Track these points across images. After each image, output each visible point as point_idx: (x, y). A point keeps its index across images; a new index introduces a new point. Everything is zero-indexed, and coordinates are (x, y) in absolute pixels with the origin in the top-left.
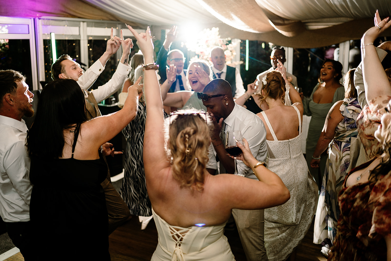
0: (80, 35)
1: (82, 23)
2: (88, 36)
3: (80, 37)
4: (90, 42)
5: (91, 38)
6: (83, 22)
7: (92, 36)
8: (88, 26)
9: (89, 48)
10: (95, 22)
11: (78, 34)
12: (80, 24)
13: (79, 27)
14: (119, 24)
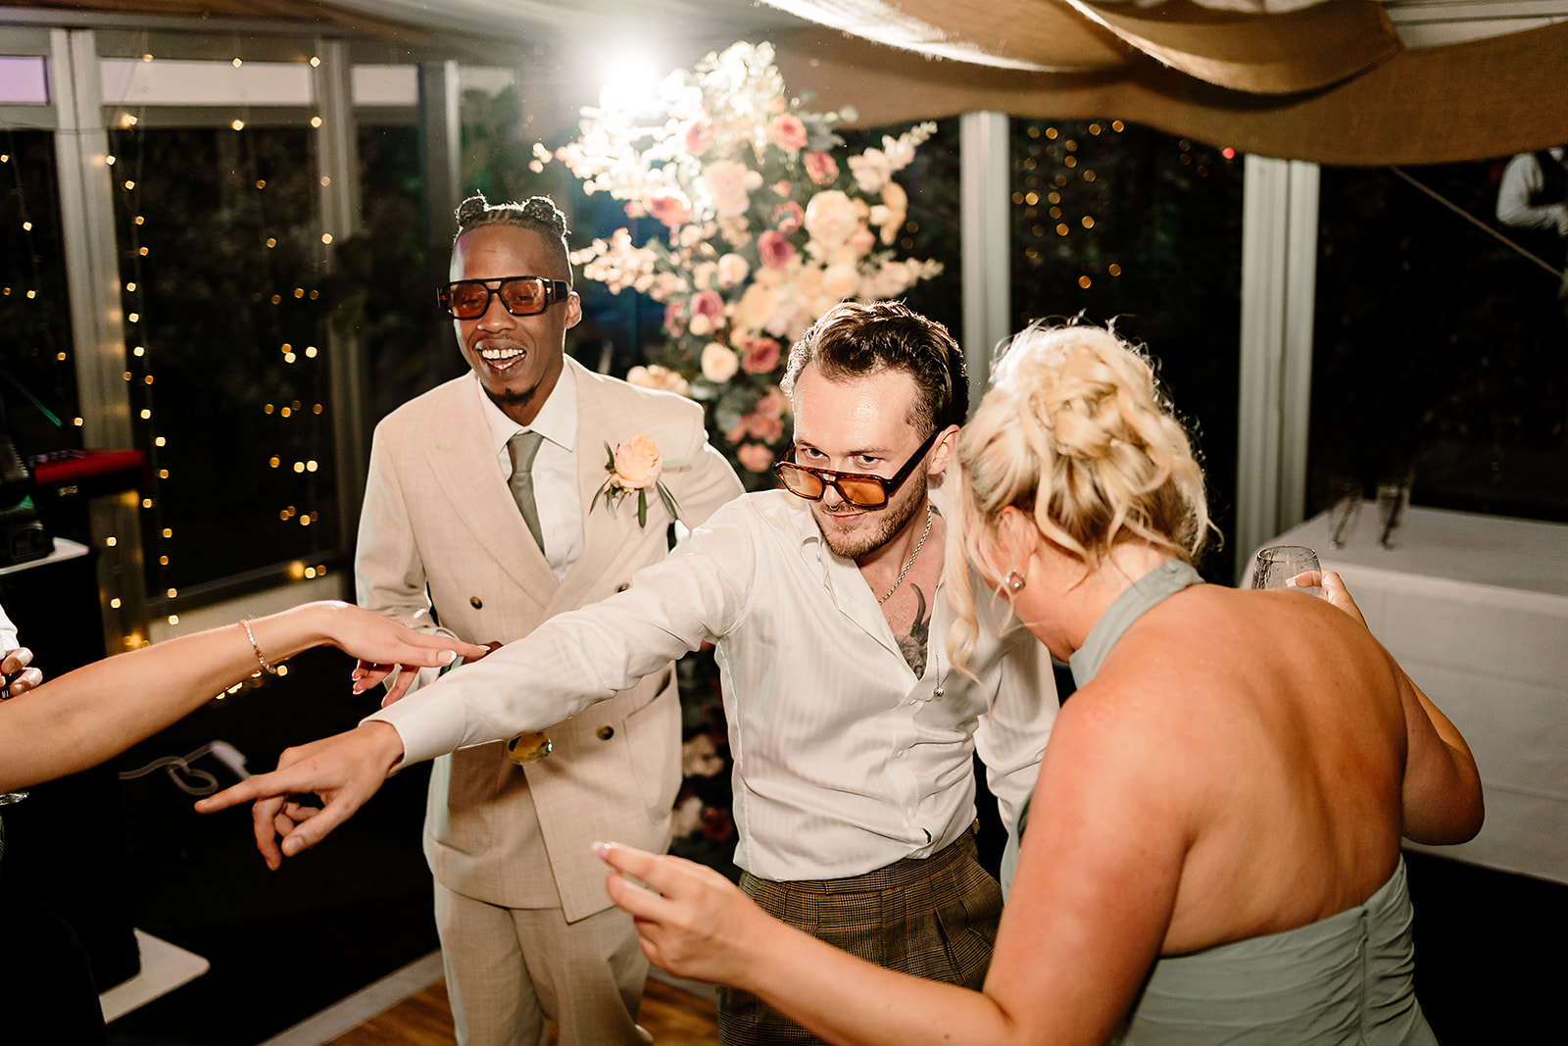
0: (49, 102)
1: (58, 37)
2: (110, 110)
3: (56, 120)
4: (121, 143)
5: (128, 121)
6: (70, 28)
7: (133, 109)
8: (104, 52)
9: (117, 175)
10: (152, 30)
11: (40, 96)
12: (48, 44)
13: (45, 59)
14: (329, 38)
